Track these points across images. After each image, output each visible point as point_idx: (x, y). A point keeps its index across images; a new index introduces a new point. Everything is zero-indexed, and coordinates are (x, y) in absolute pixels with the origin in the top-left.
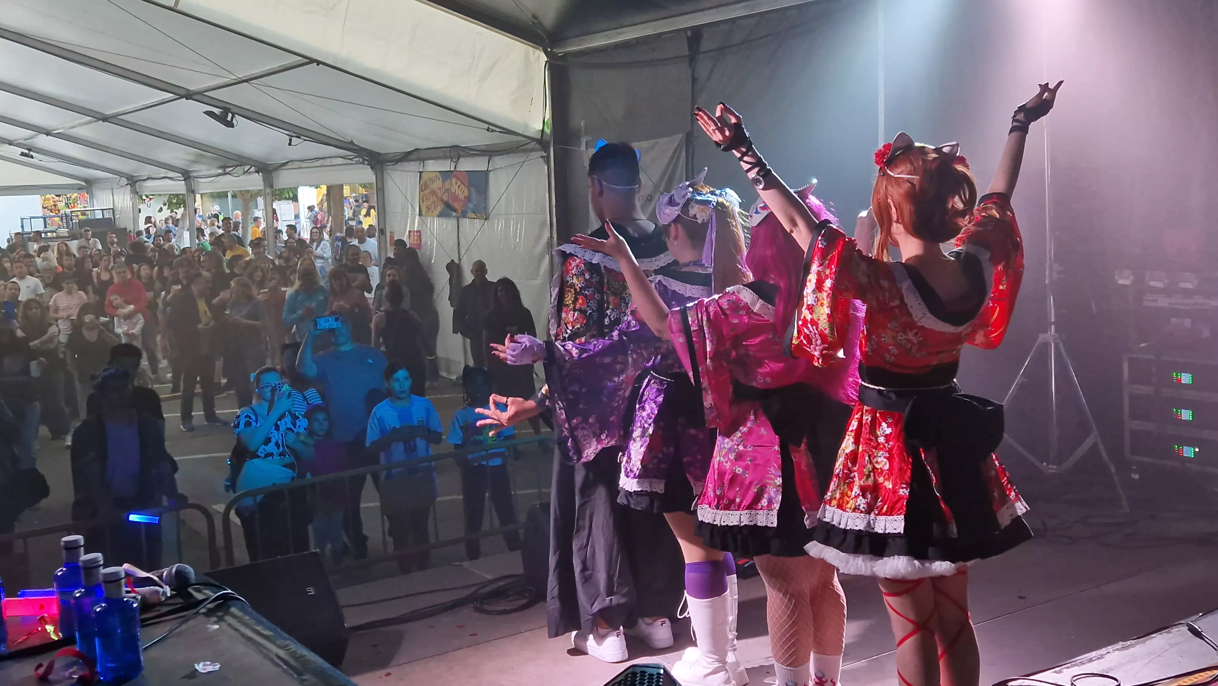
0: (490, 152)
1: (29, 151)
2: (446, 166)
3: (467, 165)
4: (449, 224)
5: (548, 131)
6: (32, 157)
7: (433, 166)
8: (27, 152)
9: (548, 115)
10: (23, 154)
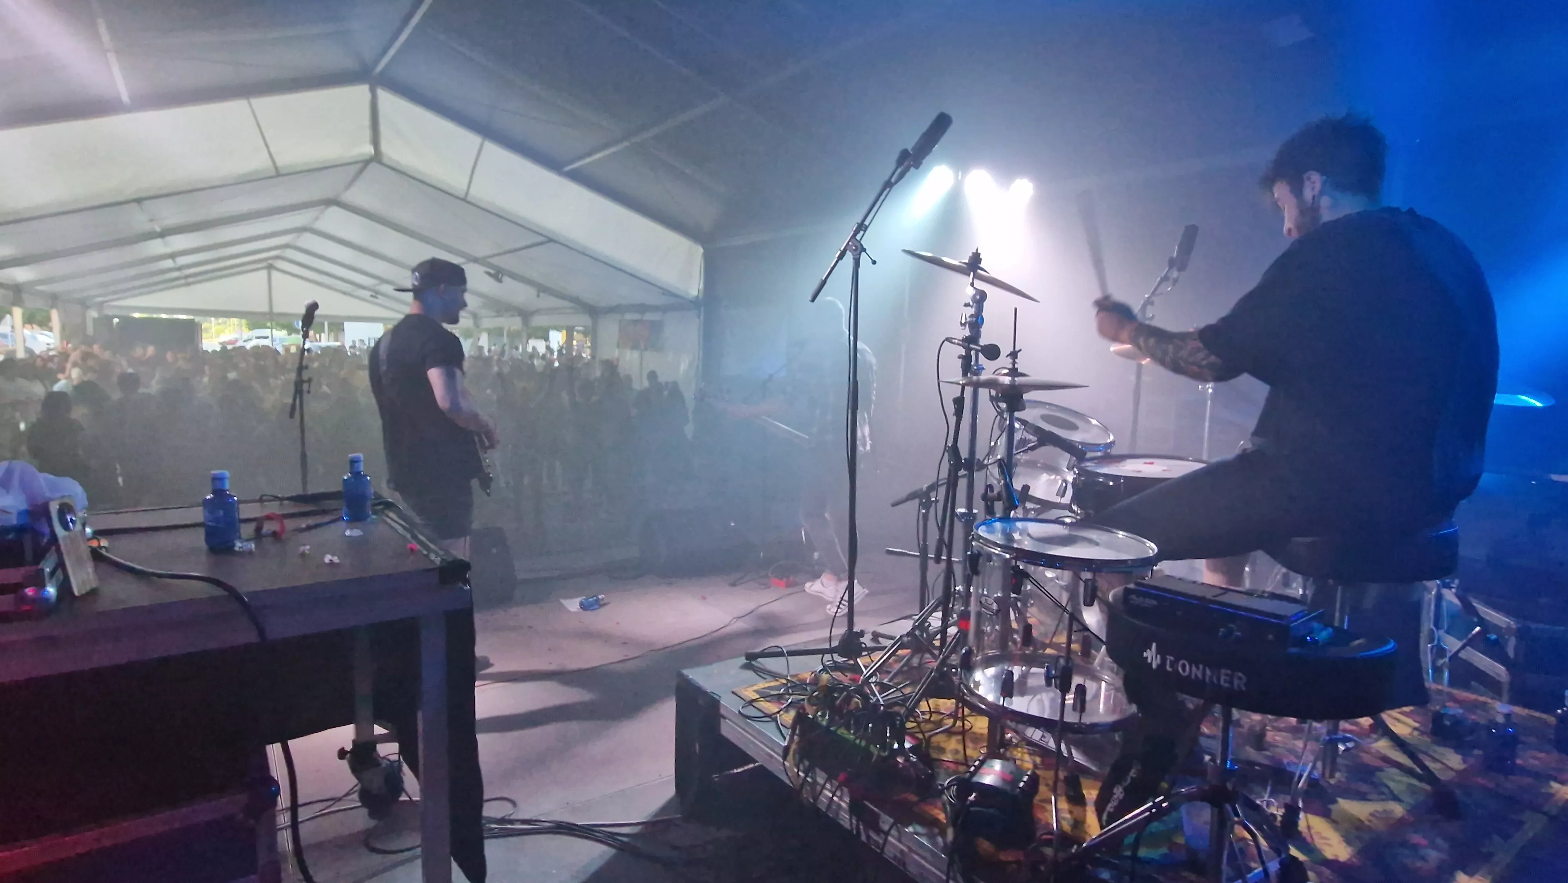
0: (664, 309)
1: (376, 294)
2: (636, 316)
3: (649, 316)
4: (636, 354)
5: (701, 296)
6: (377, 298)
7: (629, 316)
8: (374, 294)
9: (702, 286)
10: (372, 296)
